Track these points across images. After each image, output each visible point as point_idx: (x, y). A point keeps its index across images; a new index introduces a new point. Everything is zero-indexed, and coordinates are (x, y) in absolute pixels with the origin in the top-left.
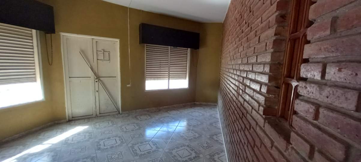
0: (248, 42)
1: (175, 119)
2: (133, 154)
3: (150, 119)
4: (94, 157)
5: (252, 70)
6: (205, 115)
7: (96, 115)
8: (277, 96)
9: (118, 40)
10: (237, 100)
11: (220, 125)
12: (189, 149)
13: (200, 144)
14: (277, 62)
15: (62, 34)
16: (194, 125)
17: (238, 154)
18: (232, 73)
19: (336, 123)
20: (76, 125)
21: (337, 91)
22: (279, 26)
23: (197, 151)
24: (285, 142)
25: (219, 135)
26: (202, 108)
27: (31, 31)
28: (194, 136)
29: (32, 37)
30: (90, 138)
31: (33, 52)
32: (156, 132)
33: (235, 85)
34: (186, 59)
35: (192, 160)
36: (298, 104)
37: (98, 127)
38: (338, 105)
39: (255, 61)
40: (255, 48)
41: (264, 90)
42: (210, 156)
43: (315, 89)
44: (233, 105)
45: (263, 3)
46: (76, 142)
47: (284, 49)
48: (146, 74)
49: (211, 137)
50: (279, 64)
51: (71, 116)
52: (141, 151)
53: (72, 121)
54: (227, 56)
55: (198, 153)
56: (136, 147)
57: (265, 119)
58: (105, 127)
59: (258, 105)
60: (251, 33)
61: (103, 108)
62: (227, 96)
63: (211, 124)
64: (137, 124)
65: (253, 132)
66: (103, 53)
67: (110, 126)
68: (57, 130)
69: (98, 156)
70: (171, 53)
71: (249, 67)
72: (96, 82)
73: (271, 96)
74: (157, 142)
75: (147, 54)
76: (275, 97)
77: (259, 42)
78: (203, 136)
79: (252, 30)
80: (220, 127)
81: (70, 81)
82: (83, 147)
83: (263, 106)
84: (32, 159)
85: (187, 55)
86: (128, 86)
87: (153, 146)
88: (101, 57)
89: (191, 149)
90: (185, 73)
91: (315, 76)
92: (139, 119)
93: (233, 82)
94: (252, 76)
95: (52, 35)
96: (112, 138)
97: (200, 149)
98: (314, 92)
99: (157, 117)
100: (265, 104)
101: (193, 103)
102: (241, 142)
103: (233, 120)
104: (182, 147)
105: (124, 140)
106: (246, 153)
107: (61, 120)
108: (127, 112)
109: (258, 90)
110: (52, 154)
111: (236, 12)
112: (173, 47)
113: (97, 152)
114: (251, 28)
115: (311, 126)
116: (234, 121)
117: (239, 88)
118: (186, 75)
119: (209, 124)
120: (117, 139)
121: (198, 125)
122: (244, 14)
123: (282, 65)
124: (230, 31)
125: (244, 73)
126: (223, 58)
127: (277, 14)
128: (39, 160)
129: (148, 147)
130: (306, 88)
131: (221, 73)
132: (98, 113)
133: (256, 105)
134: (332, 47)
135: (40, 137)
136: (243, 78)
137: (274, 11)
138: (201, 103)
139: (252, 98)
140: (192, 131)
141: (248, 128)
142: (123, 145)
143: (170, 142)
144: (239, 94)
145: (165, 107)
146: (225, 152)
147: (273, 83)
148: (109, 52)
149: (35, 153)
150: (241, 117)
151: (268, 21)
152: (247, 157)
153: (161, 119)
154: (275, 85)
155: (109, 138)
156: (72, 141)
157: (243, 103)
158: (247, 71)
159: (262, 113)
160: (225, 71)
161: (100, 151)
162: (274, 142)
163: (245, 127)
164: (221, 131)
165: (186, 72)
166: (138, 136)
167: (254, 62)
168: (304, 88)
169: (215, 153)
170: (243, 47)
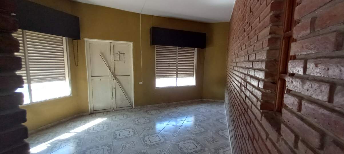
0: (249, 40)
1: (183, 115)
2: (144, 144)
3: (159, 113)
4: (111, 145)
5: (252, 67)
6: (212, 111)
7: (113, 109)
8: (273, 91)
9: (131, 43)
10: (240, 96)
11: (226, 121)
12: (195, 143)
13: (205, 138)
14: (273, 59)
15: (86, 39)
16: (201, 120)
17: (241, 148)
18: (236, 71)
19: (314, 113)
20: (96, 117)
21: (314, 85)
22: (273, 25)
23: (203, 145)
24: (277, 133)
25: (224, 131)
26: (209, 105)
27: (62, 38)
28: (200, 131)
29: (62, 43)
30: (108, 129)
31: (63, 55)
32: (164, 125)
33: (238, 81)
34: (193, 58)
35: (197, 152)
36: (286, 98)
37: (114, 119)
38: (315, 97)
39: (255, 59)
40: (254, 46)
41: (261, 86)
42: (215, 150)
43: (298, 83)
44: (237, 101)
45: (260, 4)
46: (96, 131)
47: (280, 47)
48: (156, 72)
49: (217, 132)
50: (276, 61)
51: (92, 110)
52: (151, 142)
53: (94, 113)
54: (233, 53)
55: (204, 146)
56: (146, 138)
57: (262, 113)
58: (120, 120)
59: (256, 100)
60: (251, 32)
61: (119, 103)
62: (232, 93)
63: (217, 120)
64: (148, 118)
65: (252, 126)
66: (119, 55)
67: (124, 119)
68: (81, 121)
69: (114, 144)
70: (179, 52)
71: (250, 64)
72: (114, 80)
73: (267, 91)
74: (165, 135)
75: (156, 54)
76: (272, 92)
77: (258, 40)
78: (209, 131)
79: (252, 30)
80: (226, 123)
81: (92, 79)
82: (102, 136)
83: (260, 101)
84: (61, 144)
85: (194, 54)
86: (140, 83)
87: (162, 138)
88: (117, 58)
89: (197, 142)
90: (193, 72)
91: (299, 71)
92: (150, 113)
93: (237, 79)
94: (252, 73)
95: (79, 40)
96: (126, 130)
97: (206, 143)
98: (298, 87)
99: (166, 112)
100: (262, 99)
101: (200, 100)
102: (243, 137)
103: (237, 115)
104: (188, 140)
105: (136, 131)
106: (247, 147)
107: (85, 113)
108: (139, 107)
109: (257, 86)
110: (77, 141)
111: (239, 12)
112: (180, 47)
113: (113, 140)
114: (251, 27)
115: (296, 118)
116: (237, 117)
117: (242, 84)
118: (193, 73)
119: (215, 120)
120: (131, 130)
121: (204, 120)
122: (246, 14)
123: (278, 62)
124: (235, 30)
125: (246, 70)
126: (229, 56)
127: (271, 14)
128: (67, 145)
129: (157, 139)
130: (292, 82)
131: (227, 71)
132: (115, 108)
133: (255, 100)
134: (311, 44)
135: (68, 126)
136: (245, 74)
137: (269, 12)
138: (208, 100)
139: (252, 93)
140: (198, 126)
141: (249, 122)
142: (136, 136)
143: (177, 135)
144: (241, 90)
145: (173, 103)
146: (230, 147)
147: (269, 79)
148: (124, 54)
149: (64, 139)
150: (243, 112)
151: (264, 20)
152: (248, 150)
153: (170, 114)
154: (271, 81)
155: (124, 129)
156: (93, 130)
157: (244, 99)
158: (248, 68)
159: (259, 108)
160: (230, 68)
161: (116, 140)
162: (269, 134)
163: (247, 122)
164: (227, 127)
165: (193, 70)
166: (148, 128)
167: (253, 59)
168: (291, 83)
169: (220, 147)
170: (245, 45)
